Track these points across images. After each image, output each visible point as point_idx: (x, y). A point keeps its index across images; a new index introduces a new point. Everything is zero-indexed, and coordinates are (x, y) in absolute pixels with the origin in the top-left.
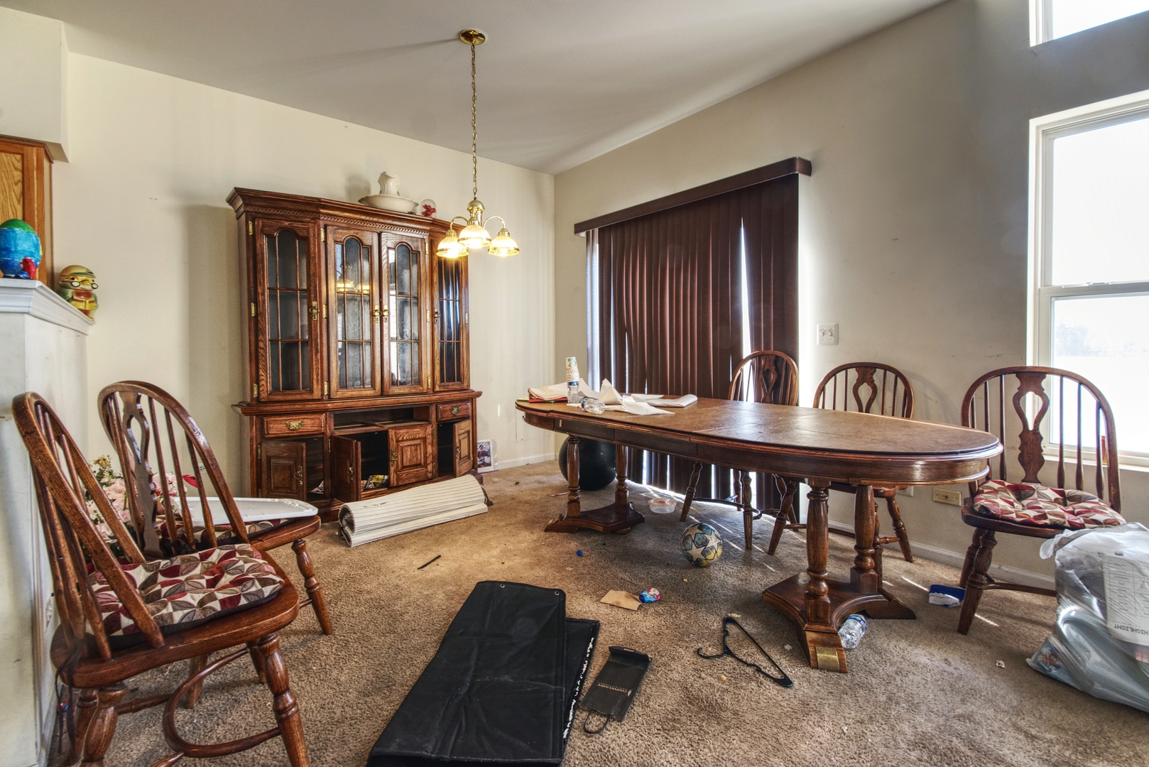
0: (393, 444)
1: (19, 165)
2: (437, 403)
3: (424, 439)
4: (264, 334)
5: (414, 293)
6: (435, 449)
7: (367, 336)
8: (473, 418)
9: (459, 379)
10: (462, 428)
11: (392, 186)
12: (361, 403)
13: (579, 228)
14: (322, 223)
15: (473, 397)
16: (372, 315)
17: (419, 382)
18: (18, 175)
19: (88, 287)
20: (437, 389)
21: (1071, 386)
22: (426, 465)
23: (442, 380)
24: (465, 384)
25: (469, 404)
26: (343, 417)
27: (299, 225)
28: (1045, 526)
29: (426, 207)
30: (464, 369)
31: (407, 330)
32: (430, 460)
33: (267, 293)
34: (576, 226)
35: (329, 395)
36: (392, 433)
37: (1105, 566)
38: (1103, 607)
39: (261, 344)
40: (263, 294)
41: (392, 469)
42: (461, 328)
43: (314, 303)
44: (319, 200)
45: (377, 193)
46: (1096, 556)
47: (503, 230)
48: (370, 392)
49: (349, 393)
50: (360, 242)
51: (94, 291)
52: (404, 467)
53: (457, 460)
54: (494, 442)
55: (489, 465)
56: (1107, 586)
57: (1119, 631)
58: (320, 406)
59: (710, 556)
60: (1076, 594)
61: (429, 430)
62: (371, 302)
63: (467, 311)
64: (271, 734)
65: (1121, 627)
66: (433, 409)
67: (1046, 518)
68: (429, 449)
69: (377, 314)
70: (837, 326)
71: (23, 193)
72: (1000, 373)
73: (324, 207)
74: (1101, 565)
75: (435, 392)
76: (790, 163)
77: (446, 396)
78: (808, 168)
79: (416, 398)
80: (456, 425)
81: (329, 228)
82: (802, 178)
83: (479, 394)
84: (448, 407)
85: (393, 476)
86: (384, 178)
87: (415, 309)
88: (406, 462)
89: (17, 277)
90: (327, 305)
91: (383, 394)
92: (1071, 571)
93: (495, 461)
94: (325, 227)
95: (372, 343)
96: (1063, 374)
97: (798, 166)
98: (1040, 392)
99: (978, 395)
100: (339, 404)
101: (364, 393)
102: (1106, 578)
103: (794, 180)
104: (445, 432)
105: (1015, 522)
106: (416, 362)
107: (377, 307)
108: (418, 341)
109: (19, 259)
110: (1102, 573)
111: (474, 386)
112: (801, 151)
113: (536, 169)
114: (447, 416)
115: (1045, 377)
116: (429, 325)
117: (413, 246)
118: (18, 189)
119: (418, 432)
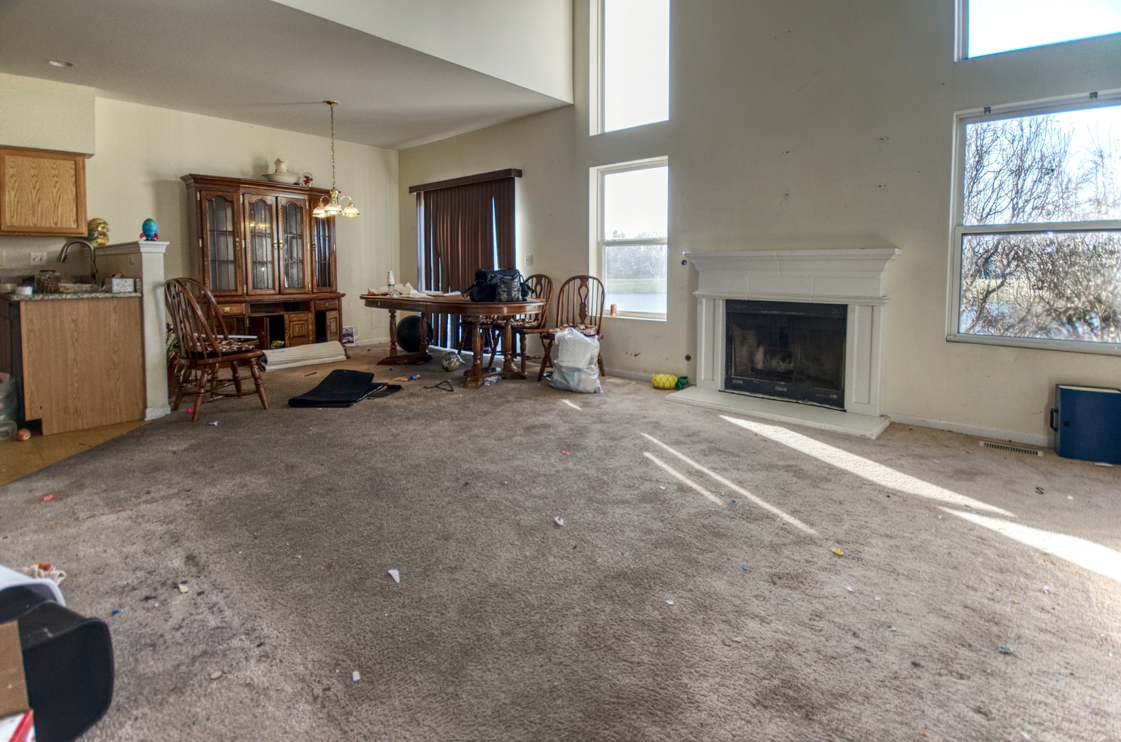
0: (287, 322)
1: (73, 167)
2: (315, 299)
3: (307, 320)
4: (207, 257)
5: (299, 232)
6: (314, 327)
7: (270, 259)
8: (339, 309)
9: (330, 286)
10: (331, 315)
11: (284, 167)
12: (267, 298)
13: (412, 190)
14: (241, 193)
15: (339, 297)
16: (273, 246)
17: (304, 287)
18: (73, 172)
19: (105, 231)
20: (315, 291)
21: (596, 282)
22: (308, 337)
23: (318, 286)
24: (334, 289)
25: (337, 301)
26: (255, 306)
27: (228, 194)
29: (306, 177)
30: (332, 279)
31: (295, 255)
32: (311, 333)
33: (209, 233)
34: (410, 188)
35: (247, 293)
36: (286, 316)
39: (206, 263)
40: (207, 234)
41: (287, 338)
42: (333, 253)
43: (237, 239)
44: (240, 179)
45: (273, 172)
47: (351, 203)
48: (272, 292)
49: (259, 292)
50: (264, 202)
51: (108, 233)
52: (294, 337)
53: (328, 334)
54: (356, 328)
55: (352, 342)
58: (242, 299)
59: (453, 365)
61: (311, 316)
62: (272, 238)
63: (335, 243)
64: (254, 392)
66: (312, 303)
68: (310, 327)
69: (276, 245)
70: (532, 256)
71: (76, 182)
72: (574, 278)
73: (242, 183)
75: (313, 293)
76: (509, 171)
77: (321, 295)
78: (519, 173)
79: (301, 296)
80: (328, 313)
81: (246, 195)
82: (517, 179)
83: (344, 295)
84: (322, 302)
85: (287, 341)
86: (278, 162)
87: (299, 241)
88: (296, 334)
89: (152, 240)
90: (245, 240)
91: (280, 293)
93: (357, 340)
94: (243, 195)
95: (273, 263)
96: (594, 278)
97: (513, 173)
98: (587, 286)
99: (566, 288)
100: (254, 298)
101: (269, 292)
103: (513, 179)
104: (321, 318)
106: (301, 275)
107: (276, 241)
108: (302, 262)
109: (153, 233)
111: (340, 290)
112: (516, 165)
113: (385, 147)
114: (322, 308)
115: (589, 280)
116: (309, 252)
117: (299, 204)
118: (73, 179)
119: (302, 316)
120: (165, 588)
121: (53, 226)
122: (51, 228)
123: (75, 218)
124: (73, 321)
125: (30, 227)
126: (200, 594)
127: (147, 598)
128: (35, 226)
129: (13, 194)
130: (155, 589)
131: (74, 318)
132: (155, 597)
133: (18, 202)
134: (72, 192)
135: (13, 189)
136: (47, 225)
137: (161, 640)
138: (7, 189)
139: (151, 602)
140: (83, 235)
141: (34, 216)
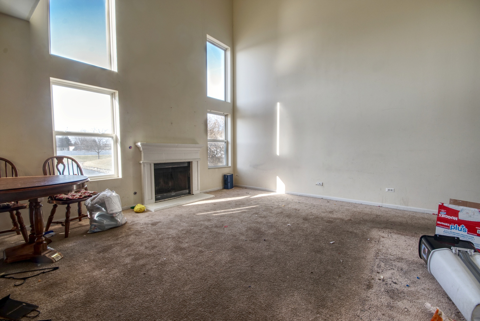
28: (83, 198)
37: (105, 200)
38: (106, 208)
46: (103, 198)
56: (106, 204)
57: (110, 212)
60: (98, 209)
65: (110, 211)
67: (82, 196)
74: (104, 200)
92: (97, 205)
96: (67, 158)
98: (63, 163)
99: (47, 166)
102: (105, 202)
105: (76, 199)
110: (104, 202)
115: (63, 159)
120: (387, 282)
126: (379, 273)
127: (395, 283)
130: (390, 284)
132: (393, 282)
137: (399, 269)
139: (394, 281)
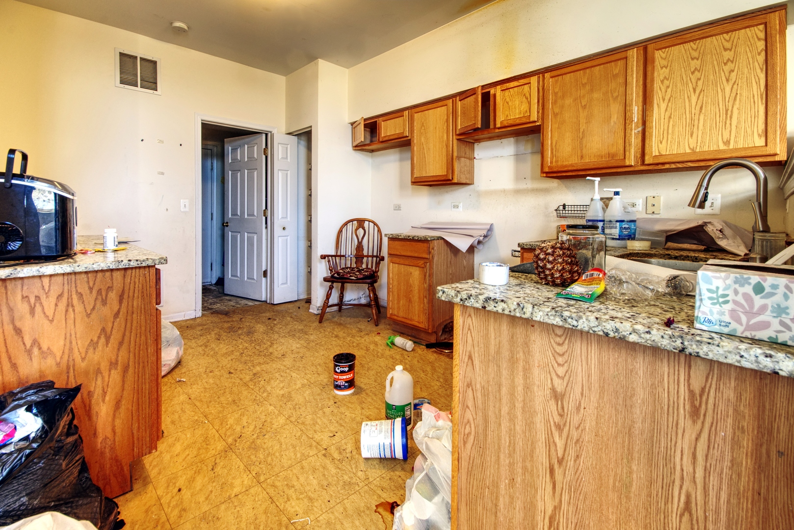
121: (722, 147)
122: (719, 151)
123: (762, 126)
124: (557, 397)
125: (685, 154)
128: (694, 151)
129: (663, 106)
131: (559, 386)
133: (670, 117)
134: (758, 83)
135: (664, 100)
136: (713, 147)
138: (655, 102)
140: (777, 159)
141: (692, 136)
